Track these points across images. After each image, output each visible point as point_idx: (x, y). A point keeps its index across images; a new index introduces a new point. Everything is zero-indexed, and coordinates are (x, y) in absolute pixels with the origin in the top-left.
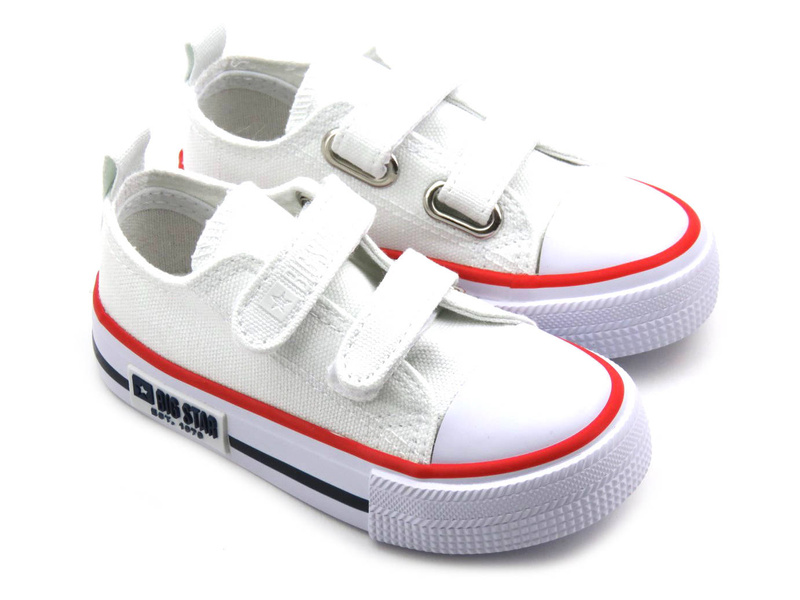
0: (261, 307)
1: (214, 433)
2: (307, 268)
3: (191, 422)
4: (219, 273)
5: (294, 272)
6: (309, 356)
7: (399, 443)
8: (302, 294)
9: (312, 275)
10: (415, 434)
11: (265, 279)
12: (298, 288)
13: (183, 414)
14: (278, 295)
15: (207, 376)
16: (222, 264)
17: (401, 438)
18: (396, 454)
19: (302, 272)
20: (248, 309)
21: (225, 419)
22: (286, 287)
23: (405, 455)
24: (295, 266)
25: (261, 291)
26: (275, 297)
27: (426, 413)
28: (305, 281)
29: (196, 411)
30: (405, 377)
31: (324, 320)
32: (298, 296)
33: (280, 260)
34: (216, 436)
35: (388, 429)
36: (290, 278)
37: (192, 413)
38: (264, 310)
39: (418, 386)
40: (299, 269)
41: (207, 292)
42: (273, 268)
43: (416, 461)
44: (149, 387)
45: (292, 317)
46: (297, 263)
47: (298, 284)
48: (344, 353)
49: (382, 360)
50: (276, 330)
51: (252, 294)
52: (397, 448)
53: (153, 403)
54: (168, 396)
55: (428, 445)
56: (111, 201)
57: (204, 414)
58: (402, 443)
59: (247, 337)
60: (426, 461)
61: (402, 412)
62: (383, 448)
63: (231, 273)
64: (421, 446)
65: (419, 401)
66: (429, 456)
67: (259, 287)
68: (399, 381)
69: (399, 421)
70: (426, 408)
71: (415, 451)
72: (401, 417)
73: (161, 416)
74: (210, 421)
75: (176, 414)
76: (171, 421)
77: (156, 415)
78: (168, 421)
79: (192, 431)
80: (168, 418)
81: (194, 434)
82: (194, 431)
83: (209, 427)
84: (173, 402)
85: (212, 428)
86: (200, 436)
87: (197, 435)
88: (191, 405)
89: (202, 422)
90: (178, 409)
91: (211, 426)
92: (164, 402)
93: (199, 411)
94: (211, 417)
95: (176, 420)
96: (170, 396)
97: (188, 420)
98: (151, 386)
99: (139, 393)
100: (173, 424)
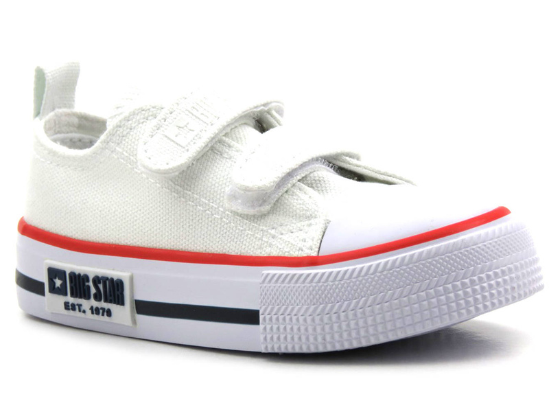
0: (166, 136)
1: (120, 301)
3: (100, 300)
4: (130, 122)
5: (198, 108)
6: (209, 185)
7: (289, 246)
8: (205, 124)
10: (304, 235)
11: (171, 113)
12: (201, 120)
13: (93, 290)
16: (133, 113)
17: (292, 241)
21: (132, 279)
22: (190, 119)
23: (294, 254)
24: (200, 103)
25: (166, 123)
27: (315, 217)
29: (105, 280)
30: (298, 192)
31: (226, 156)
32: (200, 126)
34: (122, 303)
35: (280, 236)
36: (194, 112)
37: (101, 286)
40: (203, 106)
42: (178, 104)
43: (305, 255)
44: (62, 274)
45: (195, 143)
47: (201, 116)
50: (179, 154)
51: (158, 128)
52: (287, 250)
53: (66, 294)
54: (79, 275)
55: (315, 240)
56: (41, 120)
57: (112, 280)
58: (292, 245)
60: (314, 254)
61: (294, 221)
63: (141, 121)
64: (310, 243)
65: (310, 208)
66: (317, 250)
67: (165, 121)
68: (292, 195)
69: (291, 228)
70: (316, 213)
71: (304, 248)
72: (293, 225)
73: (73, 307)
74: (117, 284)
75: (86, 295)
76: (83, 308)
77: (69, 309)
78: (80, 311)
79: (101, 311)
80: (80, 306)
81: (103, 315)
82: (103, 309)
83: (117, 293)
84: (83, 279)
85: (119, 293)
86: (109, 313)
87: (105, 314)
88: (100, 276)
89: (110, 292)
90: (89, 287)
91: (118, 290)
92: (75, 285)
93: (107, 279)
94: (118, 279)
95: (86, 304)
96: (82, 274)
97: (98, 297)
98: (64, 272)
99: (53, 289)
100: (84, 312)
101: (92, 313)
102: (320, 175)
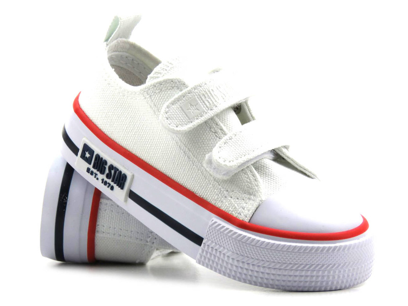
1: (121, 186)
2: (214, 96)
3: (110, 178)
4: (162, 86)
5: (206, 95)
7: (234, 207)
8: (207, 109)
9: (216, 101)
10: (245, 205)
11: (189, 93)
12: (205, 104)
13: (107, 171)
14: (193, 104)
15: (131, 150)
16: (166, 81)
17: (236, 205)
18: (230, 213)
19: (211, 97)
20: (173, 107)
21: (133, 178)
22: (199, 101)
23: (235, 214)
24: (208, 93)
25: (184, 99)
26: (191, 105)
27: (255, 195)
28: (211, 102)
29: (116, 170)
30: (249, 173)
31: (213, 130)
32: (204, 109)
33: (201, 87)
34: (122, 188)
35: (230, 199)
36: (203, 98)
37: (113, 172)
38: (183, 110)
39: (255, 180)
40: (210, 95)
41: (151, 96)
42: (195, 89)
43: (241, 219)
44: (92, 152)
45: (197, 119)
46: (209, 91)
47: (206, 102)
48: (220, 146)
49: (240, 156)
50: (186, 123)
51: (178, 100)
52: (231, 210)
53: (90, 164)
54: (102, 158)
55: (250, 211)
57: (121, 172)
58: (235, 208)
59: (168, 121)
60: (247, 220)
61: (241, 191)
62: (223, 208)
63: (169, 88)
64: (246, 212)
65: (253, 187)
66: (249, 218)
67: (184, 97)
68: (245, 174)
69: (238, 196)
70: (256, 193)
71: (242, 214)
72: (240, 194)
73: (92, 173)
74: (123, 177)
75: (102, 172)
76: (97, 177)
77: (89, 173)
78: (95, 177)
79: (108, 185)
80: (96, 174)
81: (108, 187)
82: (110, 184)
83: (121, 181)
84: (103, 163)
85: (122, 182)
86: (112, 188)
87: (110, 187)
88: (114, 166)
89: (117, 178)
90: (105, 168)
91: (122, 180)
92: (98, 163)
93: (118, 170)
94: (124, 174)
95: (100, 176)
96: (104, 159)
97: (108, 176)
98: (93, 152)
99: (83, 156)
100: (97, 179)
101: (102, 183)
102: (265, 163)
